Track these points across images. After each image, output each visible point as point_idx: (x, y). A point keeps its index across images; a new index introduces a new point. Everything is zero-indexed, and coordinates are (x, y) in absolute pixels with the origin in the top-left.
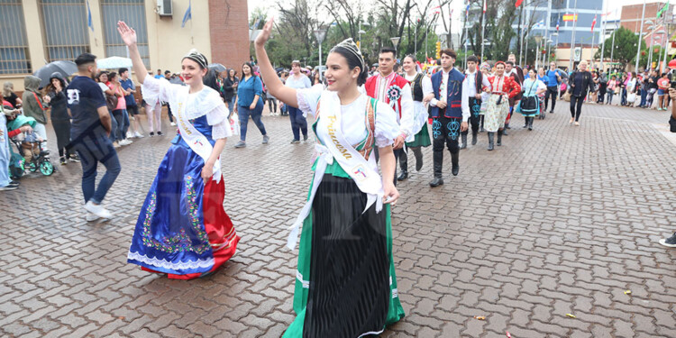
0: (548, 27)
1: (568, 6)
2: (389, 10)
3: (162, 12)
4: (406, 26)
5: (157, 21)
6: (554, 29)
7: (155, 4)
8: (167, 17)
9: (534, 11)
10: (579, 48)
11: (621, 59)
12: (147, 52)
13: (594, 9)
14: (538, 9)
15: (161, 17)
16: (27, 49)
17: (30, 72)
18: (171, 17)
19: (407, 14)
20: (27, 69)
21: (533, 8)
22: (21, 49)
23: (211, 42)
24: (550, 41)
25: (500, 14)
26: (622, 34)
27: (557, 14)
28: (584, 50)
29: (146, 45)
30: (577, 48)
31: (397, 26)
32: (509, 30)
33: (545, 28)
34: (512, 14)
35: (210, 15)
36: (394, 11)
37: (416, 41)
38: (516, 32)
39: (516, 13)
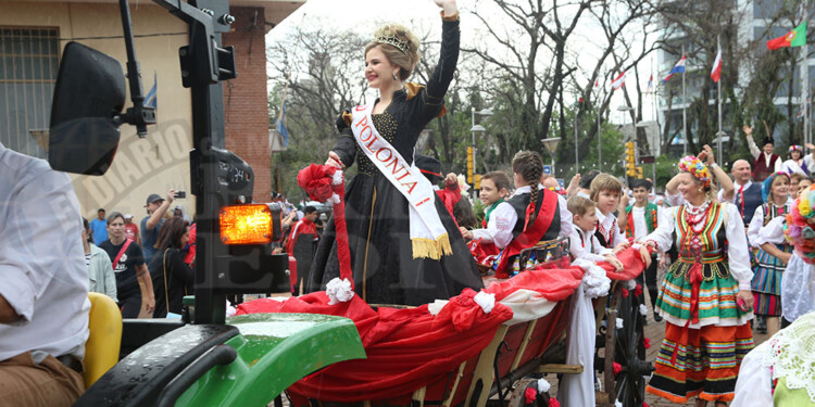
25: (744, 78)
32: (769, 109)
34: (773, 77)
38: (785, 112)
39: (781, 75)
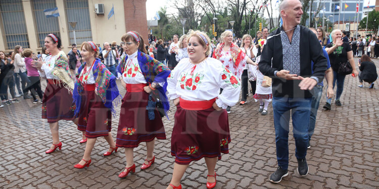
0: (330, 12)
2: (234, 6)
3: (98, 12)
4: (244, 14)
5: (96, 17)
7: (94, 8)
8: (101, 15)
10: (349, 24)
11: (374, 29)
12: (91, 34)
15: (98, 14)
16: (27, 35)
17: (29, 47)
18: (103, 14)
19: (244, 7)
20: (27, 46)
23: (126, 27)
24: (328, 20)
26: (374, 14)
28: (351, 24)
29: (90, 31)
30: (347, 24)
31: (239, 13)
32: (305, 15)
35: (125, 12)
36: (238, 6)
37: (250, 23)
38: (309, 15)
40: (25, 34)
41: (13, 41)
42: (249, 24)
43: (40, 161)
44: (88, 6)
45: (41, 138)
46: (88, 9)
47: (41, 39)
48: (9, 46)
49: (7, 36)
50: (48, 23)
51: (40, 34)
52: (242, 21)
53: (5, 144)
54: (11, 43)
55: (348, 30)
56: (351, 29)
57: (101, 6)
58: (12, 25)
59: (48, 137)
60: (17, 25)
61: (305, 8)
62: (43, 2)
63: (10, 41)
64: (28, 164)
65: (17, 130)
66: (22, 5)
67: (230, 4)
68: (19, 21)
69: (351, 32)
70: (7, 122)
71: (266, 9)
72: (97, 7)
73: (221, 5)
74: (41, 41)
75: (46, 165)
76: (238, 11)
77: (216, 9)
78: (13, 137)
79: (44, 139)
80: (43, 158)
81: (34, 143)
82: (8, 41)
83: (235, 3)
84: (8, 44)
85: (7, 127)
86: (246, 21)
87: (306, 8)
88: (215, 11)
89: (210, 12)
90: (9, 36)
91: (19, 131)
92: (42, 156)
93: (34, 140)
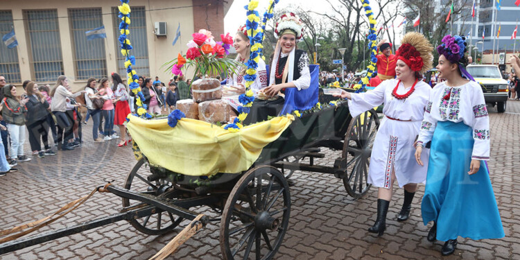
0: (476, 37)
1: (493, 20)
2: (342, 28)
3: (158, 33)
4: (356, 39)
5: (155, 40)
6: (481, 38)
7: (154, 27)
8: (162, 37)
9: (463, 25)
10: (504, 54)
12: (148, 63)
13: (515, 21)
14: (466, 23)
15: (158, 36)
16: (62, 63)
18: (165, 37)
19: (357, 30)
21: (462, 23)
22: (58, 63)
24: (476, 48)
27: (483, 26)
28: (507, 55)
29: (147, 58)
30: (501, 54)
31: (349, 39)
33: (474, 38)
34: (444, 28)
36: (347, 28)
39: (447, 27)
40: (59, 61)
41: (43, 70)
42: (363, 52)
43: (90, 247)
44: (145, 24)
45: (87, 210)
46: (145, 29)
47: (79, 68)
48: (37, 77)
49: (35, 64)
50: (90, 46)
51: (79, 62)
52: (353, 49)
53: (35, 217)
54: (40, 74)
55: (503, 63)
56: (507, 62)
57: (162, 25)
58: (43, 49)
59: (98, 209)
60: (50, 49)
61: (441, 32)
62: (86, 19)
63: (39, 70)
64: (73, 251)
65: (51, 197)
66: (57, 23)
67: (337, 26)
68: (52, 44)
69: (507, 65)
70: (37, 184)
71: (386, 31)
72: (157, 26)
73: (323, 26)
74: (80, 72)
75: (99, 254)
76: (348, 35)
77: (317, 32)
78: (47, 207)
79: (92, 212)
80: (94, 242)
81: (79, 217)
82: (36, 71)
83: (343, 24)
84: (36, 74)
85: (37, 191)
86: (359, 48)
87: (443, 31)
88: (315, 35)
89: (308, 36)
90: (38, 63)
91: (55, 198)
92: (91, 239)
93: (78, 214)
